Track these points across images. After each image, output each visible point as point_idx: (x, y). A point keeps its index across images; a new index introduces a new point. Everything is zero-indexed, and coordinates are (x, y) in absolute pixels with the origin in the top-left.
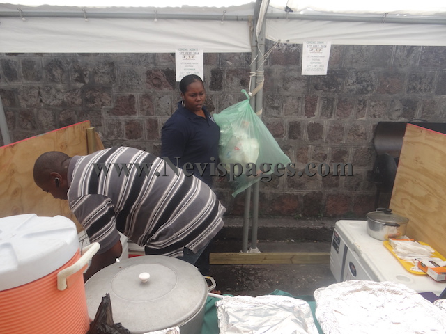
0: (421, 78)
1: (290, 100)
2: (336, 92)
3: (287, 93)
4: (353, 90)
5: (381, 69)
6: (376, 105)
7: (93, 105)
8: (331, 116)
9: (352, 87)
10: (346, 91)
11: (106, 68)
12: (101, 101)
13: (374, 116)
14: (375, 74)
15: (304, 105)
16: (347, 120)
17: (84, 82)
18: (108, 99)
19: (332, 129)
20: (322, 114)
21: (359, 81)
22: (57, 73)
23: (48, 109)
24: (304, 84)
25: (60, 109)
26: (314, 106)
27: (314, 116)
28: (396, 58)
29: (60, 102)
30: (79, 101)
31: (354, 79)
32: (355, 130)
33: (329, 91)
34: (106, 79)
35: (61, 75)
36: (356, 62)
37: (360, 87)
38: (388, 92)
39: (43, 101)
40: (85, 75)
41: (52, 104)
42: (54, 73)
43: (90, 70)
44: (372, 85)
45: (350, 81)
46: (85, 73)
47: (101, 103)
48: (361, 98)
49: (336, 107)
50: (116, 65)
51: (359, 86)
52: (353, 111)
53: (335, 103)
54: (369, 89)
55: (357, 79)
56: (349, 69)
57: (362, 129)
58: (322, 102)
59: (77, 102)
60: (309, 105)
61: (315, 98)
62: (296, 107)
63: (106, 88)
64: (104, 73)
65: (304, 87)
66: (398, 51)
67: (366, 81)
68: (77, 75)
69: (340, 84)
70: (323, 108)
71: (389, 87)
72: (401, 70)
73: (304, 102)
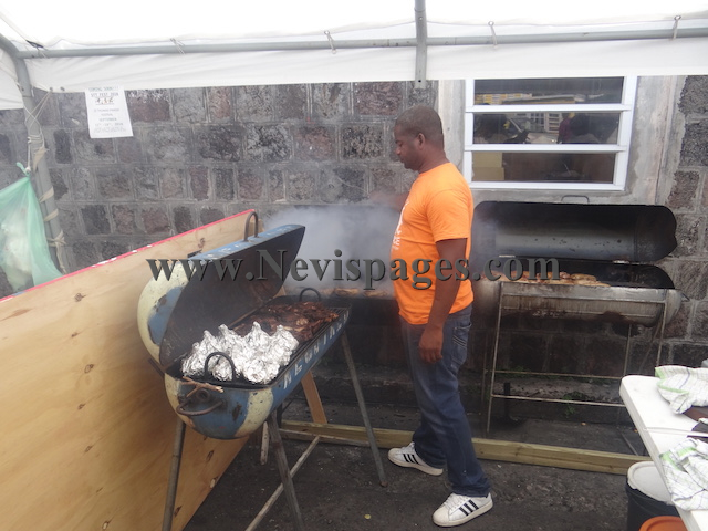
0: (361, 134)
1: (167, 174)
3: (162, 164)
4: (258, 157)
5: (294, 122)
6: (298, 179)
8: (232, 197)
9: (257, 152)
10: (247, 158)
13: (299, 196)
14: (286, 129)
15: (190, 181)
16: (258, 204)
20: (218, 195)
21: (265, 142)
24: (183, 150)
26: (204, 183)
27: (207, 198)
28: (315, 105)
31: (257, 139)
33: (223, 159)
36: (255, 112)
37: (268, 151)
38: (314, 158)
44: (286, 148)
45: (252, 143)
48: (273, 169)
49: (236, 183)
51: (266, 149)
52: (265, 189)
53: (235, 176)
54: (283, 153)
55: (261, 139)
56: (246, 124)
58: (214, 176)
60: (196, 182)
61: (203, 170)
62: (178, 185)
65: (185, 154)
66: (316, 91)
67: (275, 142)
69: (237, 147)
70: (218, 185)
71: (313, 150)
72: (326, 122)
73: (189, 176)
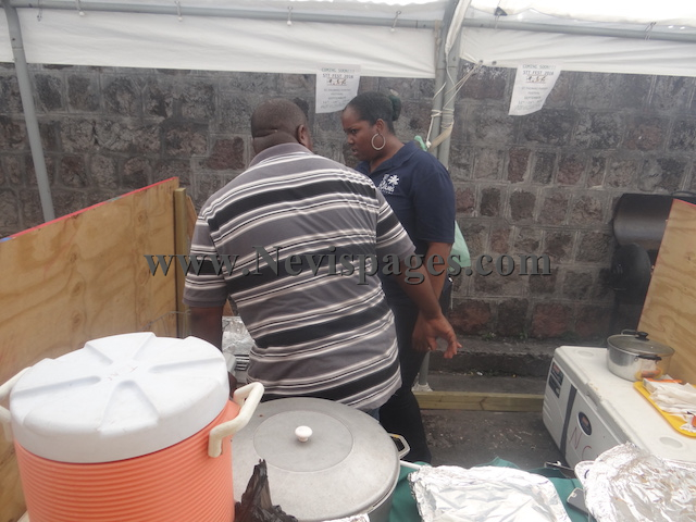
0: (692, 128)
1: (485, 155)
2: (558, 144)
3: (482, 143)
4: (584, 142)
5: (631, 111)
6: (620, 167)
7: (177, 151)
8: (548, 181)
9: (585, 138)
10: (573, 143)
11: (201, 95)
12: (190, 145)
13: (616, 184)
14: (621, 117)
15: (507, 163)
16: (572, 188)
17: (165, 115)
18: (201, 144)
19: (550, 202)
20: (535, 178)
21: (595, 129)
22: (123, 99)
23: (108, 156)
24: (509, 130)
25: (126, 156)
26: (522, 166)
27: (522, 180)
28: (655, 95)
29: (126, 144)
30: (157, 144)
31: (588, 125)
32: (585, 205)
33: (548, 143)
34: (200, 111)
35: (130, 103)
36: (593, 98)
37: (598, 137)
38: (640, 147)
39: (100, 142)
40: (168, 104)
41: (113, 148)
42: (119, 99)
43: (175, 96)
44: (616, 136)
45: (582, 128)
46: (167, 101)
47: (189, 149)
48: (598, 155)
49: (557, 167)
50: (216, 90)
51: (594, 136)
52: (584, 175)
53: (557, 161)
54: (611, 141)
55: (593, 125)
56: (581, 109)
57: (596, 204)
58: (535, 159)
59: (152, 146)
60: (515, 164)
61: (525, 153)
62: (495, 166)
63: (200, 126)
64: (197, 101)
65: (509, 135)
66: (660, 83)
67: (606, 128)
68: (154, 103)
69: (566, 132)
70: (538, 168)
71: (642, 140)
72: (662, 113)
73: (508, 158)
